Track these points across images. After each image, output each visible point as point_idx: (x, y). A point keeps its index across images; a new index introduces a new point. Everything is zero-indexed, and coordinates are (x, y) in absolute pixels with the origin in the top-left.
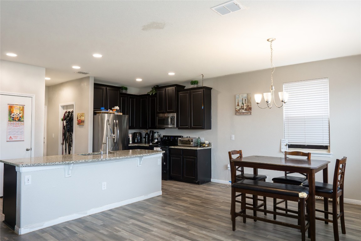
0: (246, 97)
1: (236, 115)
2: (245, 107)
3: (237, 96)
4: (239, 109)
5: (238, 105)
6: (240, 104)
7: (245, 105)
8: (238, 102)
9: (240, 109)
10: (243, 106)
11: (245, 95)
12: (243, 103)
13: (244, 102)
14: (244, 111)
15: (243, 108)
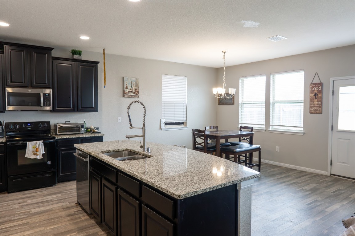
0: (134, 81)
1: (124, 97)
2: (133, 91)
3: (125, 79)
4: (127, 91)
5: (127, 88)
6: (129, 87)
7: (133, 88)
8: (127, 85)
9: (129, 92)
10: (131, 89)
11: (134, 79)
12: (131, 86)
13: (133, 86)
14: (132, 94)
15: (131, 91)
